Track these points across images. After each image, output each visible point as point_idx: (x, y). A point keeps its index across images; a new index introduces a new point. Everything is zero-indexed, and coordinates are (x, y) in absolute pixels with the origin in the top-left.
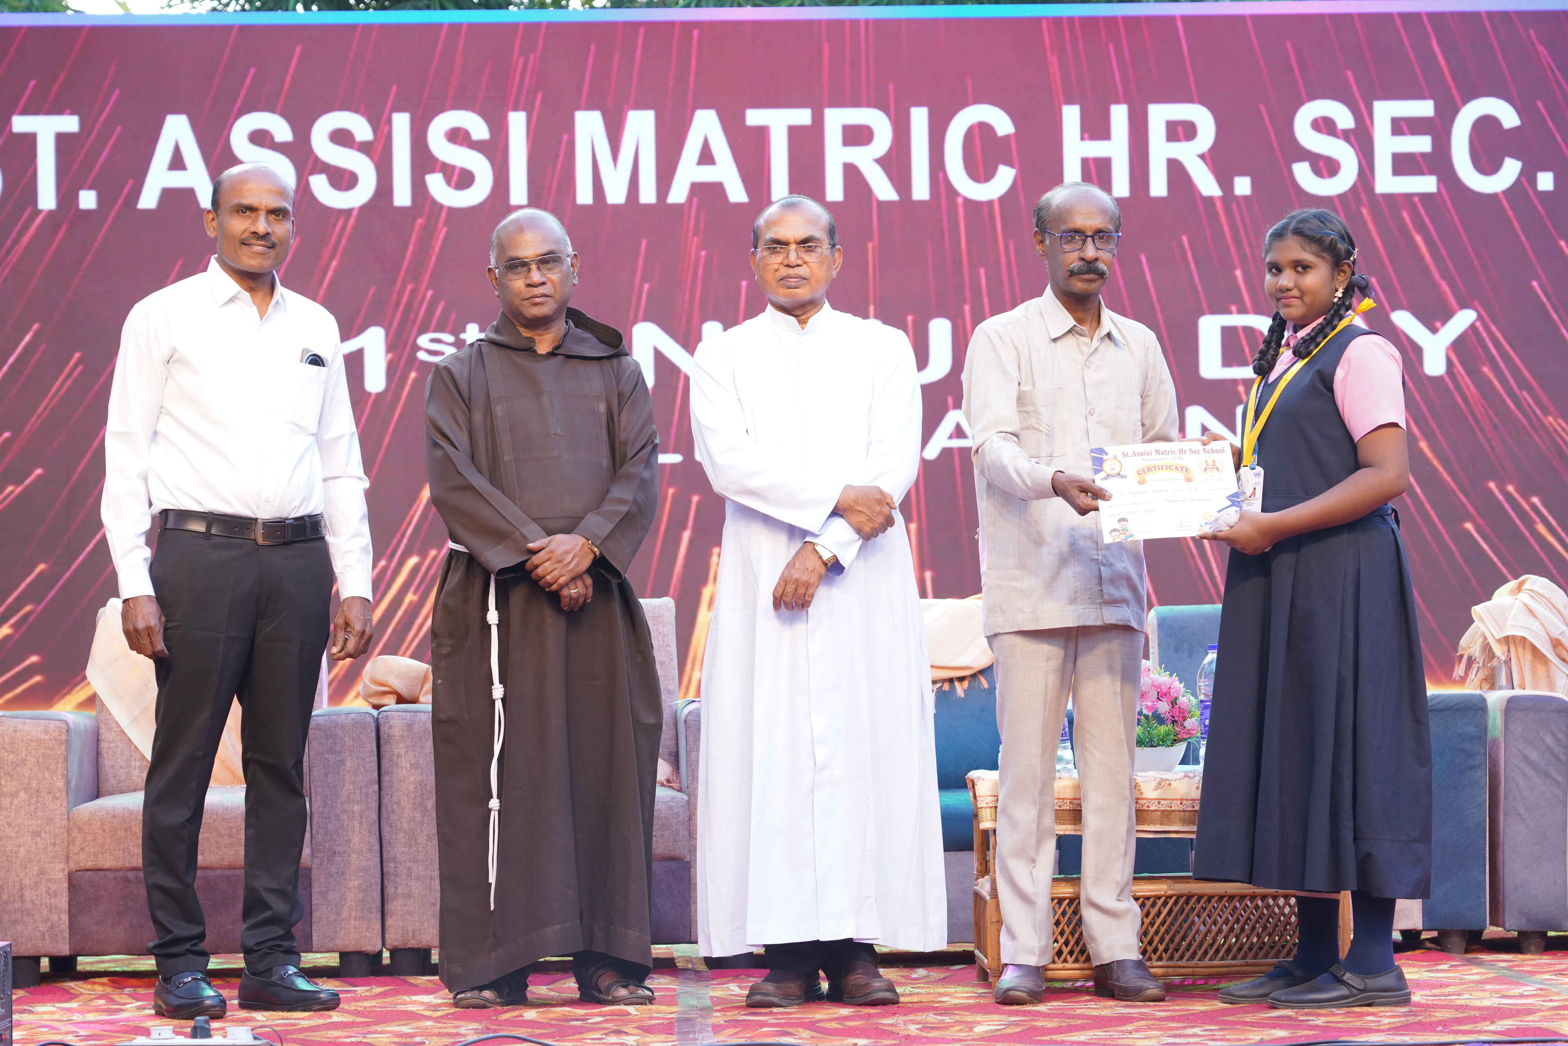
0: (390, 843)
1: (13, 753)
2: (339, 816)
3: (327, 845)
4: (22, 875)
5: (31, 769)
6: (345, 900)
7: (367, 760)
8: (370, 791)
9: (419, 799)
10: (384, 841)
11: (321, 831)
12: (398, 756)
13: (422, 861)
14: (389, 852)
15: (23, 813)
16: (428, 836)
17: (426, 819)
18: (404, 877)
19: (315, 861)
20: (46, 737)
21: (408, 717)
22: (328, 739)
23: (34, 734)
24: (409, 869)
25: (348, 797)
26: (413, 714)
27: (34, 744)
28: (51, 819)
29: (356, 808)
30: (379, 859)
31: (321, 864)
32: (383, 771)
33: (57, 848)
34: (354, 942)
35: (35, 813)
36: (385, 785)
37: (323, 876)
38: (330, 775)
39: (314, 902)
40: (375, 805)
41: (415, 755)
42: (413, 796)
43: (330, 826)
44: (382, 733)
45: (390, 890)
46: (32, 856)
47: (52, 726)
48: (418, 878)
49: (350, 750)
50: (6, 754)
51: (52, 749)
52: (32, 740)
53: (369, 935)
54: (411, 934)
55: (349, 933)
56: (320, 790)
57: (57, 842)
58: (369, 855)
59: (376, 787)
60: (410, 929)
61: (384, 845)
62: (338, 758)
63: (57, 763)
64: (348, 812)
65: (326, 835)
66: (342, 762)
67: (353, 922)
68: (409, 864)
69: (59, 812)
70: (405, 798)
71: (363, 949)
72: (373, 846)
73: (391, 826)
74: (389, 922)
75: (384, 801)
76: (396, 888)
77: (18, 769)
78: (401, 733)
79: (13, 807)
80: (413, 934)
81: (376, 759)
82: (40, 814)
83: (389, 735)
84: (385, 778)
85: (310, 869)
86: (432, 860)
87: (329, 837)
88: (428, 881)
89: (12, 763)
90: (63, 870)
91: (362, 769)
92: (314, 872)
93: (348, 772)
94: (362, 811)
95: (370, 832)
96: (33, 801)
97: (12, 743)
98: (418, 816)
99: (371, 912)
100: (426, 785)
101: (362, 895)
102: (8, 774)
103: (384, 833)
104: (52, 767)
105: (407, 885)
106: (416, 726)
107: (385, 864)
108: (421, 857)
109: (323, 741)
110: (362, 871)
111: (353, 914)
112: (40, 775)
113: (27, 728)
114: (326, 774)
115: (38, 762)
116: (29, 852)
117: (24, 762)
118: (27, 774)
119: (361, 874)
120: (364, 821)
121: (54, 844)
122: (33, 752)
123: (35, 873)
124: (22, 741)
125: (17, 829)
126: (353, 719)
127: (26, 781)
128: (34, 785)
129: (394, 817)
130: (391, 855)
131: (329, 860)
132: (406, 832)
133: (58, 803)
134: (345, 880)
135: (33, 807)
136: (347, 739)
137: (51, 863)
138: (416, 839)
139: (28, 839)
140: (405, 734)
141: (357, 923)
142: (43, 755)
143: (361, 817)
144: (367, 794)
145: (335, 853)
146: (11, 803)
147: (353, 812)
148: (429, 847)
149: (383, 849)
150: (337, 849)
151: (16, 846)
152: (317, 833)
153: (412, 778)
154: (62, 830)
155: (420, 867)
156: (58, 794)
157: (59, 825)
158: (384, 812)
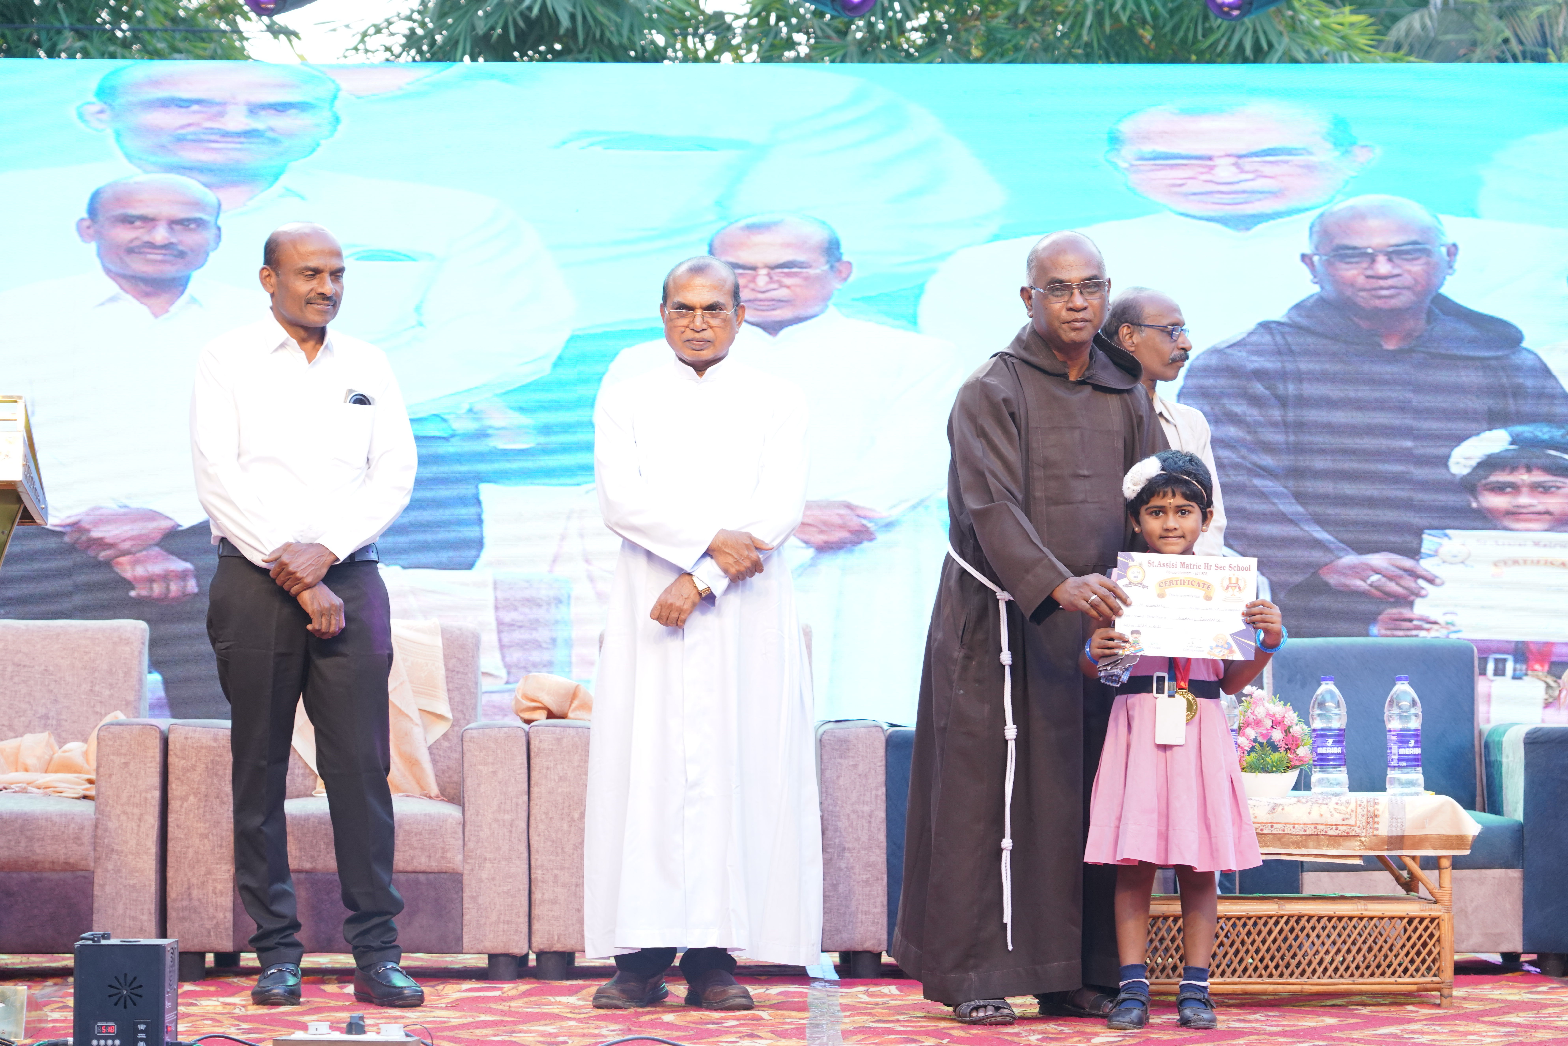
0: (538, 852)
1: (184, 759)
2: (490, 824)
3: (478, 852)
4: (190, 874)
5: (200, 775)
6: (495, 904)
7: (518, 772)
8: (520, 801)
9: (566, 810)
10: (532, 849)
11: (473, 838)
12: (548, 769)
13: (569, 868)
14: (537, 860)
15: (192, 816)
16: (574, 845)
17: (573, 829)
18: (551, 883)
19: (467, 867)
20: (215, 745)
21: (558, 732)
22: (481, 751)
23: (204, 741)
24: (556, 876)
25: (499, 807)
26: (562, 729)
27: (204, 751)
28: (218, 822)
29: (507, 817)
30: (527, 866)
31: (472, 870)
32: (532, 782)
33: (224, 850)
34: (502, 945)
35: (204, 816)
36: (534, 795)
37: (474, 881)
38: (482, 786)
39: (466, 905)
40: (524, 815)
41: (563, 768)
42: (561, 807)
43: (482, 834)
44: (532, 747)
45: (537, 896)
46: (200, 857)
47: (221, 734)
48: (564, 885)
49: (502, 762)
50: (177, 760)
51: (220, 756)
52: (202, 747)
53: (516, 938)
54: (556, 938)
55: (498, 936)
56: (472, 799)
57: (224, 844)
58: (518, 862)
59: (526, 798)
60: (556, 933)
61: (532, 853)
62: (491, 770)
63: (225, 769)
64: (498, 821)
65: (478, 842)
66: (494, 773)
67: (501, 925)
68: (555, 872)
69: (226, 815)
70: (553, 808)
71: (510, 951)
72: (521, 853)
73: (539, 835)
74: (536, 926)
75: (533, 811)
76: (543, 894)
77: (189, 774)
78: (551, 747)
79: (183, 810)
80: (559, 938)
81: (526, 771)
82: (208, 817)
83: (539, 749)
84: (534, 790)
85: (462, 875)
86: (577, 868)
87: (480, 844)
88: (573, 888)
89: (183, 768)
90: (229, 870)
91: (513, 780)
92: (465, 877)
93: (500, 783)
94: (513, 820)
95: (519, 840)
96: (202, 805)
97: (183, 750)
98: (565, 826)
99: (519, 917)
100: (573, 797)
101: (510, 900)
102: (179, 779)
103: (532, 842)
104: (220, 773)
105: (554, 891)
106: (565, 740)
107: (532, 871)
108: (567, 865)
109: (477, 753)
110: (511, 877)
111: (502, 917)
112: (209, 780)
113: (197, 735)
114: (479, 785)
115: (207, 768)
116: (197, 853)
117: (194, 767)
118: (197, 779)
119: (510, 880)
120: (514, 829)
121: (221, 846)
122: (203, 758)
123: (202, 873)
124: (193, 748)
125: (186, 831)
126: (506, 733)
127: (196, 786)
128: (203, 790)
129: (542, 827)
130: (539, 863)
131: (480, 867)
132: (553, 841)
133: (226, 807)
134: (495, 885)
135: (201, 811)
136: (499, 751)
137: (217, 863)
138: (562, 848)
139: (196, 841)
140: (555, 748)
141: (506, 926)
142: (212, 761)
143: (511, 826)
144: (517, 804)
145: (485, 859)
146: (181, 807)
147: (504, 821)
148: (575, 855)
149: (532, 857)
150: (488, 856)
151: (185, 847)
152: (470, 840)
153: (560, 790)
154: (228, 833)
155: (566, 874)
156: (225, 799)
157: (225, 828)
158: (532, 821)
